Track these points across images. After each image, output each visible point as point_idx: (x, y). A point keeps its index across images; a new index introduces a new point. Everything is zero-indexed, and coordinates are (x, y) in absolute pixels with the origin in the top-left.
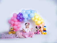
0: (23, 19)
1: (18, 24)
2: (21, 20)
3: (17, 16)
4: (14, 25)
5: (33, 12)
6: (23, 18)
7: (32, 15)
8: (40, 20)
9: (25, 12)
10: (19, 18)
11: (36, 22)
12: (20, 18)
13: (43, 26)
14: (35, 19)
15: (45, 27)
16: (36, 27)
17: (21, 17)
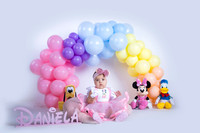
0: (86, 55)
1: (69, 75)
2: (78, 59)
3: (65, 45)
4: (53, 79)
5: (122, 29)
6: (86, 52)
7: (119, 40)
8: (148, 60)
9: (91, 30)
10: (70, 53)
11: (134, 66)
12: (75, 55)
13: (158, 79)
14: (129, 55)
15: (164, 85)
16: (135, 85)
17: (80, 49)
